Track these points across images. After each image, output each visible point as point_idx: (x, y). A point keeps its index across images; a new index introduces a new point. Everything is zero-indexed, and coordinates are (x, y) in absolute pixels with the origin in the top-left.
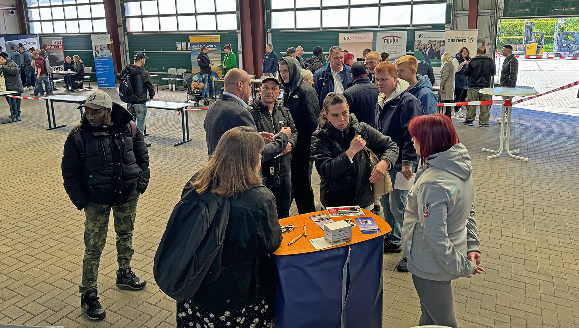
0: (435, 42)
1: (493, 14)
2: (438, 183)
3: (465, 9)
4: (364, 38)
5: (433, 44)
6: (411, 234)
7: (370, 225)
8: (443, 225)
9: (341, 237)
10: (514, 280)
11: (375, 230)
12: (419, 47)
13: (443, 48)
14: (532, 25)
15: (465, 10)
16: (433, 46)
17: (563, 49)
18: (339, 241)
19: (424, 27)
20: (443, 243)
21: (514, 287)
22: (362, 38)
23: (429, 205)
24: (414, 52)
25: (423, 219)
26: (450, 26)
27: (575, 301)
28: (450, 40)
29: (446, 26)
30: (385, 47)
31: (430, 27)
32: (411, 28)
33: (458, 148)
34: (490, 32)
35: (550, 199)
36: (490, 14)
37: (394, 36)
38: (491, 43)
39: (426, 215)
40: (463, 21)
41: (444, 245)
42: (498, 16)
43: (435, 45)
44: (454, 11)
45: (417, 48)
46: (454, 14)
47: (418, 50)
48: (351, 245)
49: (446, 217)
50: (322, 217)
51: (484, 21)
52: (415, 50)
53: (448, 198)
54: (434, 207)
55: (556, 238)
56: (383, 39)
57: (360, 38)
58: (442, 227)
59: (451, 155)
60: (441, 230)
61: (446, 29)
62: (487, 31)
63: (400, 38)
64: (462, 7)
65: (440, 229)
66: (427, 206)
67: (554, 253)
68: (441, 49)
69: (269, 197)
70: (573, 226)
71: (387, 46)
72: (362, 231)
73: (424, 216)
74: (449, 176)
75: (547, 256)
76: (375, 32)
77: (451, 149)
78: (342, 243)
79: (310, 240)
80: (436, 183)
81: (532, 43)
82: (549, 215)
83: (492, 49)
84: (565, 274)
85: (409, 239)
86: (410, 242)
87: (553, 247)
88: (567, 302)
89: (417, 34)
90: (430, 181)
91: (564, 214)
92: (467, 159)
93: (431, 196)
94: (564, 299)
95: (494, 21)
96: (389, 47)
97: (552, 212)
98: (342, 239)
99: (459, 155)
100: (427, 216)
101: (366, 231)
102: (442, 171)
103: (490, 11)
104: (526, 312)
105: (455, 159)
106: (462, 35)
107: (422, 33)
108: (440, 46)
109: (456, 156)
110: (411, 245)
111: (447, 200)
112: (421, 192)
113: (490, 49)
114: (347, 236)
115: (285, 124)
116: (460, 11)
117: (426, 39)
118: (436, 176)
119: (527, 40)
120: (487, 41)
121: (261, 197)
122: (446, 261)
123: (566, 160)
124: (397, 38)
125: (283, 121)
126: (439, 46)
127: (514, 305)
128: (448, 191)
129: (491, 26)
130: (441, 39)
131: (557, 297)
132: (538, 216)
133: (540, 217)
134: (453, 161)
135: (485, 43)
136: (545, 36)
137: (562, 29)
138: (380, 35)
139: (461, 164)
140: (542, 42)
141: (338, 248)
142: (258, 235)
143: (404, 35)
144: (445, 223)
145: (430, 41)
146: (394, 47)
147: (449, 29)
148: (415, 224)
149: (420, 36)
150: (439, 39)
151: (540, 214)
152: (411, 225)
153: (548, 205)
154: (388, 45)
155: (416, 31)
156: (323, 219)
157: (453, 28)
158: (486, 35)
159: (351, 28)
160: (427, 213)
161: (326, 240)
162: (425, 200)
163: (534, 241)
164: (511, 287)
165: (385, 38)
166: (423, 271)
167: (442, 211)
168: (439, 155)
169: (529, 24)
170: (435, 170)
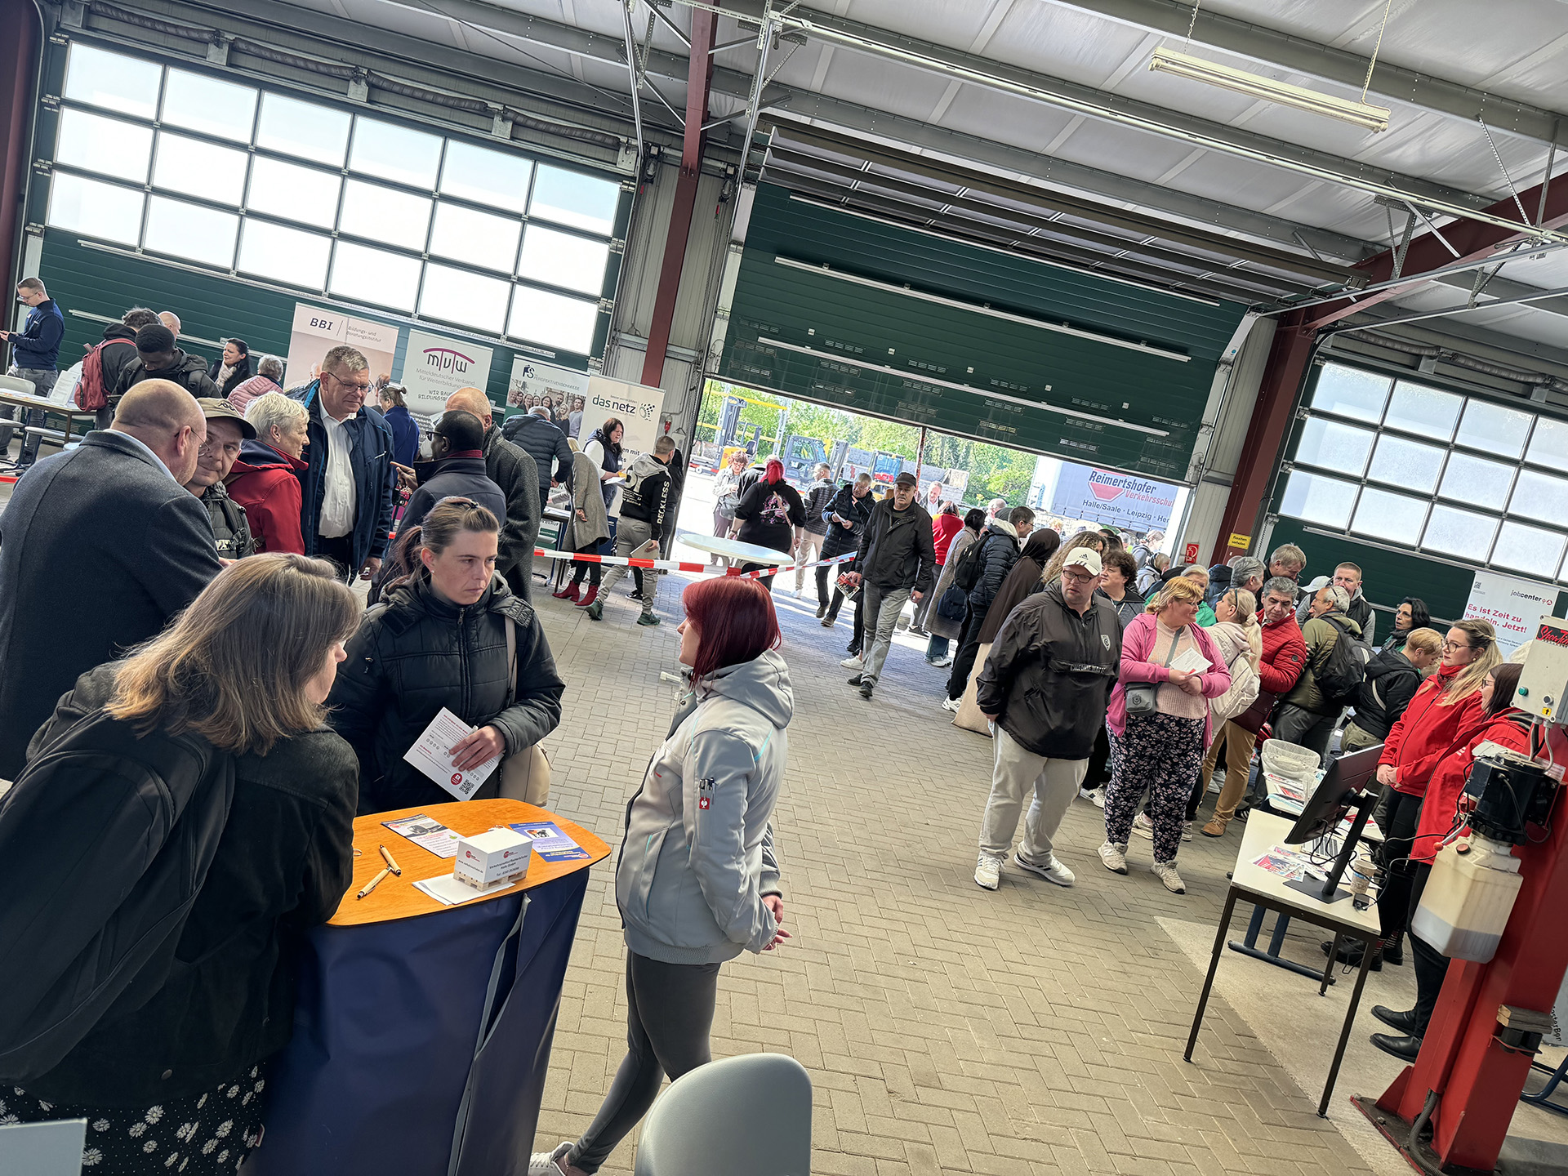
0: (560, 396)
1: (697, 363)
2: (736, 730)
3: (638, 333)
4: (371, 336)
5: (555, 399)
6: (652, 856)
7: (553, 840)
8: (737, 826)
9: (505, 870)
10: (759, 967)
11: (574, 850)
12: (519, 398)
13: (578, 416)
14: (740, 405)
15: (637, 336)
16: (554, 404)
17: (790, 471)
18: (496, 882)
19: (538, 351)
20: (736, 867)
21: (762, 981)
22: (366, 334)
23: (713, 782)
24: (504, 410)
25: (697, 815)
26: (598, 365)
27: (870, 999)
28: (598, 401)
29: (591, 363)
30: (429, 376)
31: (552, 355)
32: (502, 342)
33: (773, 658)
34: (685, 402)
35: (803, 791)
36: (692, 360)
37: (456, 353)
38: (684, 428)
39: (706, 803)
40: (632, 360)
41: (737, 873)
42: (708, 369)
43: (559, 404)
44: (615, 330)
45: (515, 401)
46: (613, 338)
47: (515, 406)
48: (528, 891)
49: (745, 808)
50: (419, 823)
51: (676, 372)
52: (508, 404)
53: (753, 767)
54: (725, 784)
55: (823, 873)
56: (425, 351)
57: (359, 333)
58: (736, 832)
59: (759, 670)
60: (734, 838)
61: (589, 371)
62: (679, 399)
63: (473, 363)
64: (633, 325)
65: (733, 834)
66: (710, 783)
67: (824, 903)
68: (573, 417)
69: (352, 762)
70: (848, 846)
71: (433, 374)
72: (543, 855)
73: (701, 806)
74: (756, 718)
75: (812, 912)
76: (405, 328)
77: (761, 658)
78: (506, 888)
79: (416, 884)
80: (731, 732)
81: (734, 446)
82: (804, 824)
83: (685, 444)
84: (847, 945)
85: (647, 869)
86: (648, 877)
87: (821, 890)
88: (857, 1002)
89: (519, 364)
90: (717, 727)
91: (831, 822)
92: (786, 682)
93: (720, 760)
94: (851, 996)
95: (699, 378)
96: (439, 379)
97: (810, 819)
98: (504, 875)
99: (774, 673)
100: (707, 807)
101: (552, 854)
102: (740, 705)
103: (692, 353)
104: (789, 1031)
105: (766, 680)
106: (628, 395)
107: (532, 365)
108: (573, 409)
109: (769, 674)
110: (650, 885)
111: (751, 769)
112: (697, 752)
113: (681, 442)
114: (520, 866)
115: (231, 550)
116: (627, 333)
117: (539, 383)
118: (729, 717)
119: (727, 436)
120: (676, 422)
121: (329, 761)
122: (734, 910)
123: (820, 712)
124: (467, 361)
125: (227, 542)
126: (569, 408)
127: (765, 1021)
128: (754, 749)
129: (691, 390)
130: (577, 393)
131: (838, 994)
132: (786, 826)
133: (790, 829)
134: (763, 684)
135: (672, 425)
136: (761, 437)
137: (790, 428)
138: (419, 341)
139: (775, 691)
140: (754, 449)
141: (497, 901)
142: (309, 869)
143: (484, 358)
144: (743, 821)
145: (550, 390)
146: (454, 382)
147: (597, 373)
148: (664, 832)
149: (526, 370)
150: (572, 391)
151: (791, 822)
152: (655, 835)
153: (801, 803)
154: (439, 373)
155: (516, 355)
156: (427, 831)
157: (605, 373)
158: (675, 408)
159: (331, 296)
160: (708, 800)
161: (461, 880)
162: (706, 771)
163: (785, 879)
164: (756, 981)
165: (433, 353)
166: (671, 943)
167: (739, 794)
168: (736, 670)
169: (736, 402)
170: (726, 702)
